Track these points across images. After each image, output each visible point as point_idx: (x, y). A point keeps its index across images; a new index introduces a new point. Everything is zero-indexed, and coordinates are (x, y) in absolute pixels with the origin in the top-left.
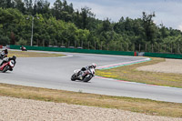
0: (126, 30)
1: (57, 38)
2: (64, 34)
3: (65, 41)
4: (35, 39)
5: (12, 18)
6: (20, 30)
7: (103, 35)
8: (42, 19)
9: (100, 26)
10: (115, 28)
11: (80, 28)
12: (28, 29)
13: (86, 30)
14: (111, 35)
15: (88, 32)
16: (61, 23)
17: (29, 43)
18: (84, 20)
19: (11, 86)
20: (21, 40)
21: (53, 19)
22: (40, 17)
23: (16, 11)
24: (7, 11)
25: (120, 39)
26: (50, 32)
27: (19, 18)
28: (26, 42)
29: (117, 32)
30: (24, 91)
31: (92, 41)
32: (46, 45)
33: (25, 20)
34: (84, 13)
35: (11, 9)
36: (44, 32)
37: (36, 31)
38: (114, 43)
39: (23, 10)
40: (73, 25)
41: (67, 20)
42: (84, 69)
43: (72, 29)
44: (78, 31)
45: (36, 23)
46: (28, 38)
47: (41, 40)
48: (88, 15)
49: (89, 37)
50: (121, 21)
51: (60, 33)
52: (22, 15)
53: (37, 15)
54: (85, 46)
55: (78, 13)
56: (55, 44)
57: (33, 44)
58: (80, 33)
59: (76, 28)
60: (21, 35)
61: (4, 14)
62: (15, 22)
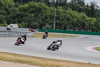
2: (78, 21)
3: (78, 26)
4: (57, 24)
5: (40, 10)
6: (46, 18)
8: (62, 10)
11: (89, 16)
12: (52, 17)
13: (93, 18)
15: (95, 19)
16: (75, 13)
17: (52, 27)
18: (92, 11)
20: (47, 25)
21: (70, 10)
22: (61, 9)
23: (44, 4)
24: (37, 4)
26: (68, 19)
27: (45, 9)
28: (50, 26)
31: (98, 26)
32: (65, 29)
33: (50, 11)
34: (92, 6)
35: (40, 3)
36: (63, 20)
37: (57, 18)
39: (49, 4)
40: (84, 15)
41: (80, 11)
43: (84, 17)
45: (58, 13)
46: (51, 24)
47: (61, 25)
48: (95, 8)
49: (96, 23)
51: (75, 20)
52: (48, 7)
53: (58, 7)
54: (93, 30)
55: (88, 6)
56: (71, 28)
57: (56, 28)
58: (89, 20)
59: (87, 17)
60: (46, 22)
61: (34, 7)
62: (42, 12)
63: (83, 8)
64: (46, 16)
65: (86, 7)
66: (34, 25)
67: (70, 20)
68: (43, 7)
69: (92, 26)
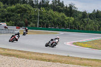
0: (97, 17)
1: (54, 22)
2: (58, 20)
3: (59, 25)
4: (40, 23)
5: (26, 10)
6: (31, 17)
7: (82, 20)
8: (45, 11)
9: (80, 15)
10: (90, 16)
11: (68, 16)
12: (36, 17)
13: (71, 18)
14: (87, 21)
15: (73, 19)
16: (56, 13)
17: (36, 26)
18: (70, 11)
19: (25, 52)
20: (32, 24)
21: (51, 11)
22: (43, 10)
23: (29, 6)
24: (23, 6)
25: (93, 23)
26: (50, 19)
27: (30, 10)
28: (34, 25)
29: (91, 19)
30: (34, 55)
31: (75, 24)
32: (47, 27)
33: (34, 11)
34: (71, 7)
35: (25, 4)
36: (45, 19)
37: (41, 18)
38: (89, 26)
39: (33, 5)
40: (64, 14)
41: (60, 11)
42: (52, 40)
43: (63, 17)
44: (67, 18)
45: (41, 13)
46: (35, 23)
47: (44, 24)
48: (73, 9)
49: (74, 22)
50: (93, 12)
51: (56, 19)
52: (32, 8)
53: (41, 8)
54: (71, 28)
55: (67, 7)
56: (52, 26)
57: (39, 26)
58: (68, 19)
59: (66, 16)
60: (31, 21)
61: (20, 8)
62: (28, 13)
63: (62, 9)
64: (31, 15)
65: (65, 8)
66: (20, 24)
67: (51, 19)
68: (28, 8)
69: (71, 24)
